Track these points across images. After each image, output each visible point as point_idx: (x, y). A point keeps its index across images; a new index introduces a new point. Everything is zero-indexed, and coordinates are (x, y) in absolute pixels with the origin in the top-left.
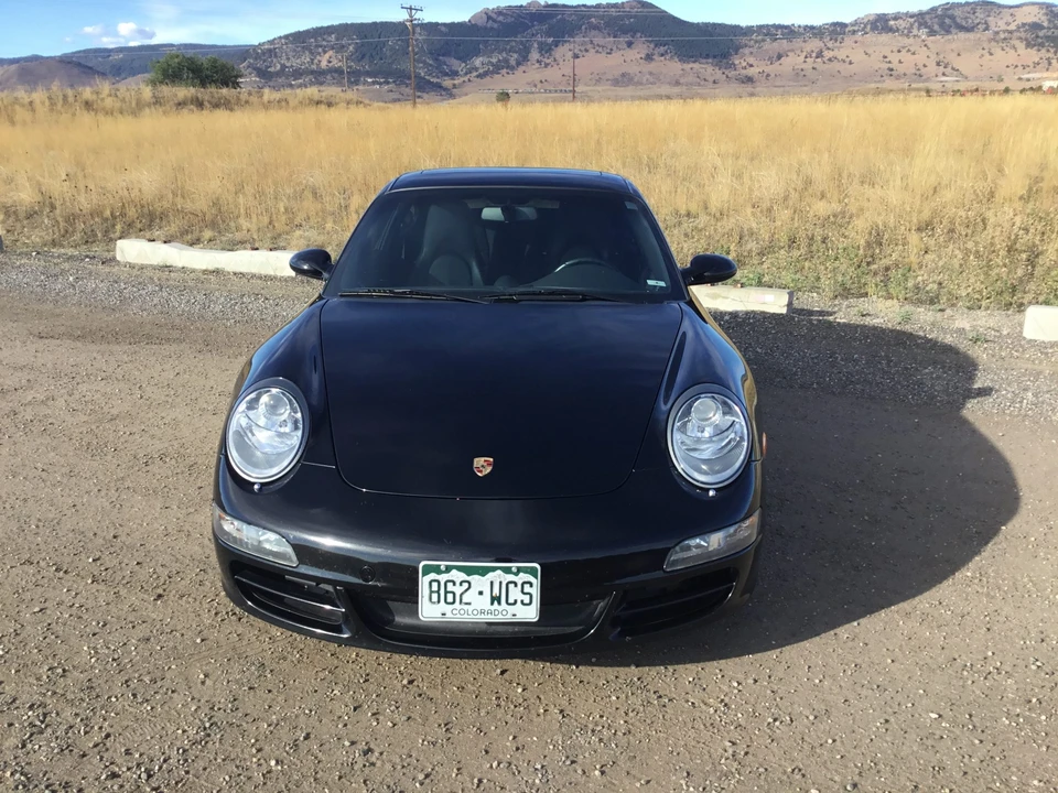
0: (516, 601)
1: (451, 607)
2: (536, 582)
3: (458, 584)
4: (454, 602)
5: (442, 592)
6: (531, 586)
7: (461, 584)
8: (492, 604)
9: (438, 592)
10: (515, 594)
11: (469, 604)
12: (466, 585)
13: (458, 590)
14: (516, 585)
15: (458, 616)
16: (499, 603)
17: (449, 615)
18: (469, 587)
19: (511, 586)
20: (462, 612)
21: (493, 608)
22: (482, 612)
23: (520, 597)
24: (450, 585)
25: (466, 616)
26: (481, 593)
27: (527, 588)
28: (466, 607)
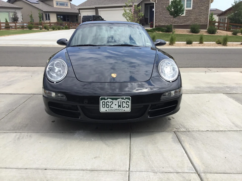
0: (125, 106)
1: (108, 108)
2: (130, 101)
3: (110, 102)
4: (109, 107)
5: (106, 105)
6: (129, 103)
7: (110, 103)
8: (119, 107)
9: (105, 105)
10: (124, 105)
11: (113, 107)
12: (112, 103)
13: (110, 104)
14: (125, 103)
15: (110, 111)
16: (120, 107)
17: (108, 111)
18: (113, 103)
19: (123, 103)
20: (111, 110)
21: (119, 108)
22: (116, 110)
23: (126, 105)
24: (108, 103)
25: (112, 111)
26: (116, 105)
27: (127, 103)
28: (112, 108)
